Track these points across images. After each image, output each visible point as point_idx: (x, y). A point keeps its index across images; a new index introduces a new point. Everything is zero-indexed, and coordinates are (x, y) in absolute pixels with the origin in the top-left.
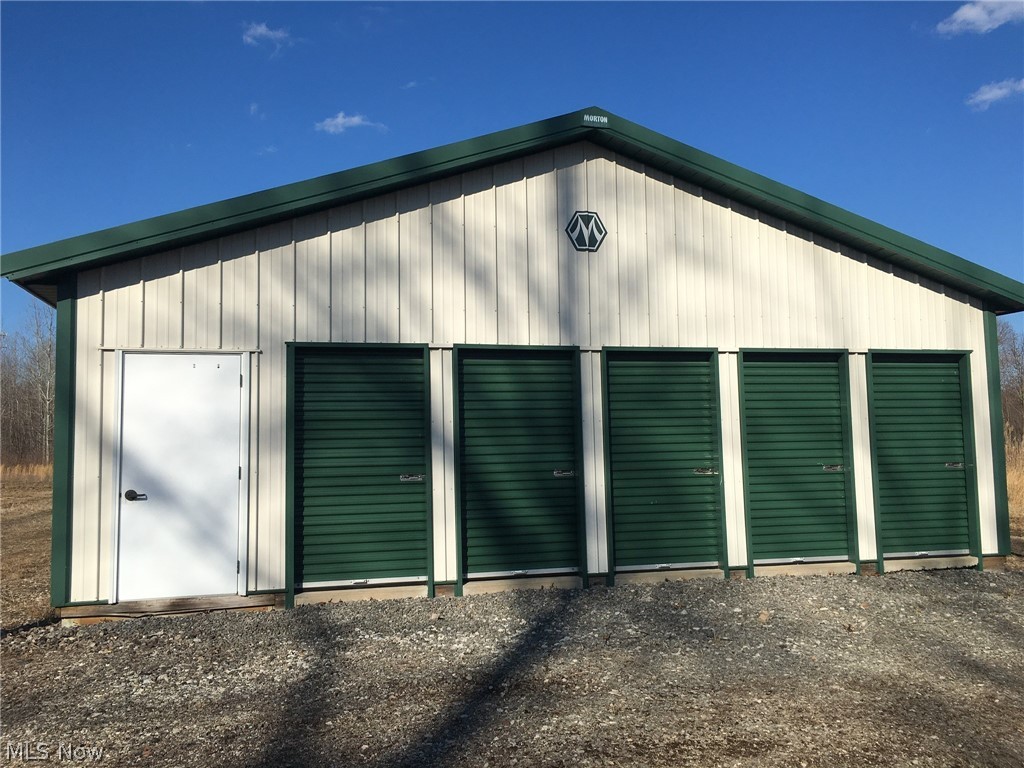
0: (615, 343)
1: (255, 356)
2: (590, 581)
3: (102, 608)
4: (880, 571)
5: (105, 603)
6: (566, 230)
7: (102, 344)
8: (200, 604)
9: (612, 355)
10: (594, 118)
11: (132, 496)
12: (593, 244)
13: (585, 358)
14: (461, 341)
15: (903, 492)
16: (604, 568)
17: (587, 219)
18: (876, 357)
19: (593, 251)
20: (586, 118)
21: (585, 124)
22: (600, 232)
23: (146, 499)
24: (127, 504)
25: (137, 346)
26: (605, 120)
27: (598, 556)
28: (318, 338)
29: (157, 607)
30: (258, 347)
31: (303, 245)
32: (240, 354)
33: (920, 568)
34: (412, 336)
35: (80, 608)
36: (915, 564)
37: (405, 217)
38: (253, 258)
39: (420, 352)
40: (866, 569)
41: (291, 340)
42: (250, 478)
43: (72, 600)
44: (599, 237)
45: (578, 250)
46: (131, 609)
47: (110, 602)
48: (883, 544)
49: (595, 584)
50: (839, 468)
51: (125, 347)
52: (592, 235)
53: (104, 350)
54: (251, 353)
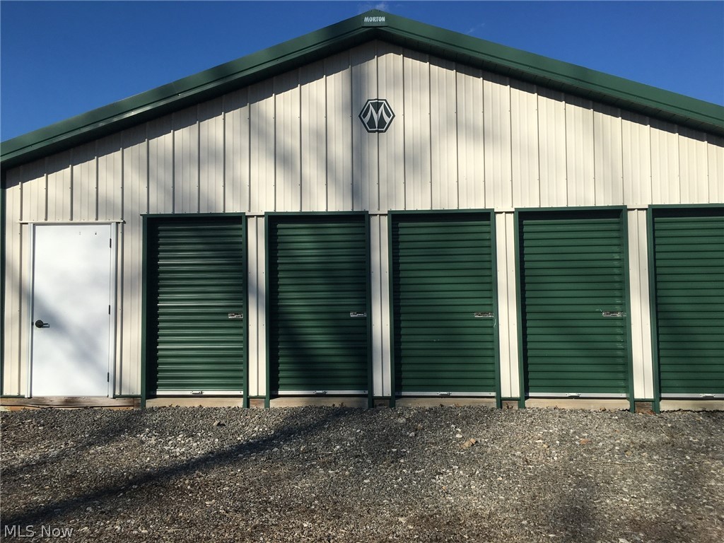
0: (399, 207)
1: (120, 225)
2: (374, 403)
3: (22, 400)
4: (656, 410)
5: (23, 397)
6: (360, 116)
7: (21, 219)
8: (85, 402)
9: (397, 219)
10: (374, 19)
11: (40, 325)
12: (382, 126)
13: (374, 221)
14: (271, 210)
15: (685, 338)
16: (388, 392)
17: (377, 106)
18: (657, 213)
19: (382, 132)
20: (366, 19)
21: (365, 25)
22: (389, 115)
23: (49, 327)
24: (36, 330)
25: (43, 221)
26: (383, 19)
27: (382, 382)
28: (165, 211)
29: (56, 402)
30: (122, 219)
31: (153, 142)
32: (110, 224)
33: (700, 409)
34: (233, 208)
35: (9, 399)
36: (694, 405)
37: (229, 115)
38: (118, 154)
39: (239, 220)
40: (642, 407)
41: (145, 213)
42: (117, 314)
43: (4, 394)
44: (387, 120)
45: (369, 132)
46: (39, 401)
47: (26, 397)
48: (660, 386)
49: (380, 405)
50: (618, 315)
51: (35, 221)
52: (382, 119)
53: (22, 224)
54: (117, 223)
